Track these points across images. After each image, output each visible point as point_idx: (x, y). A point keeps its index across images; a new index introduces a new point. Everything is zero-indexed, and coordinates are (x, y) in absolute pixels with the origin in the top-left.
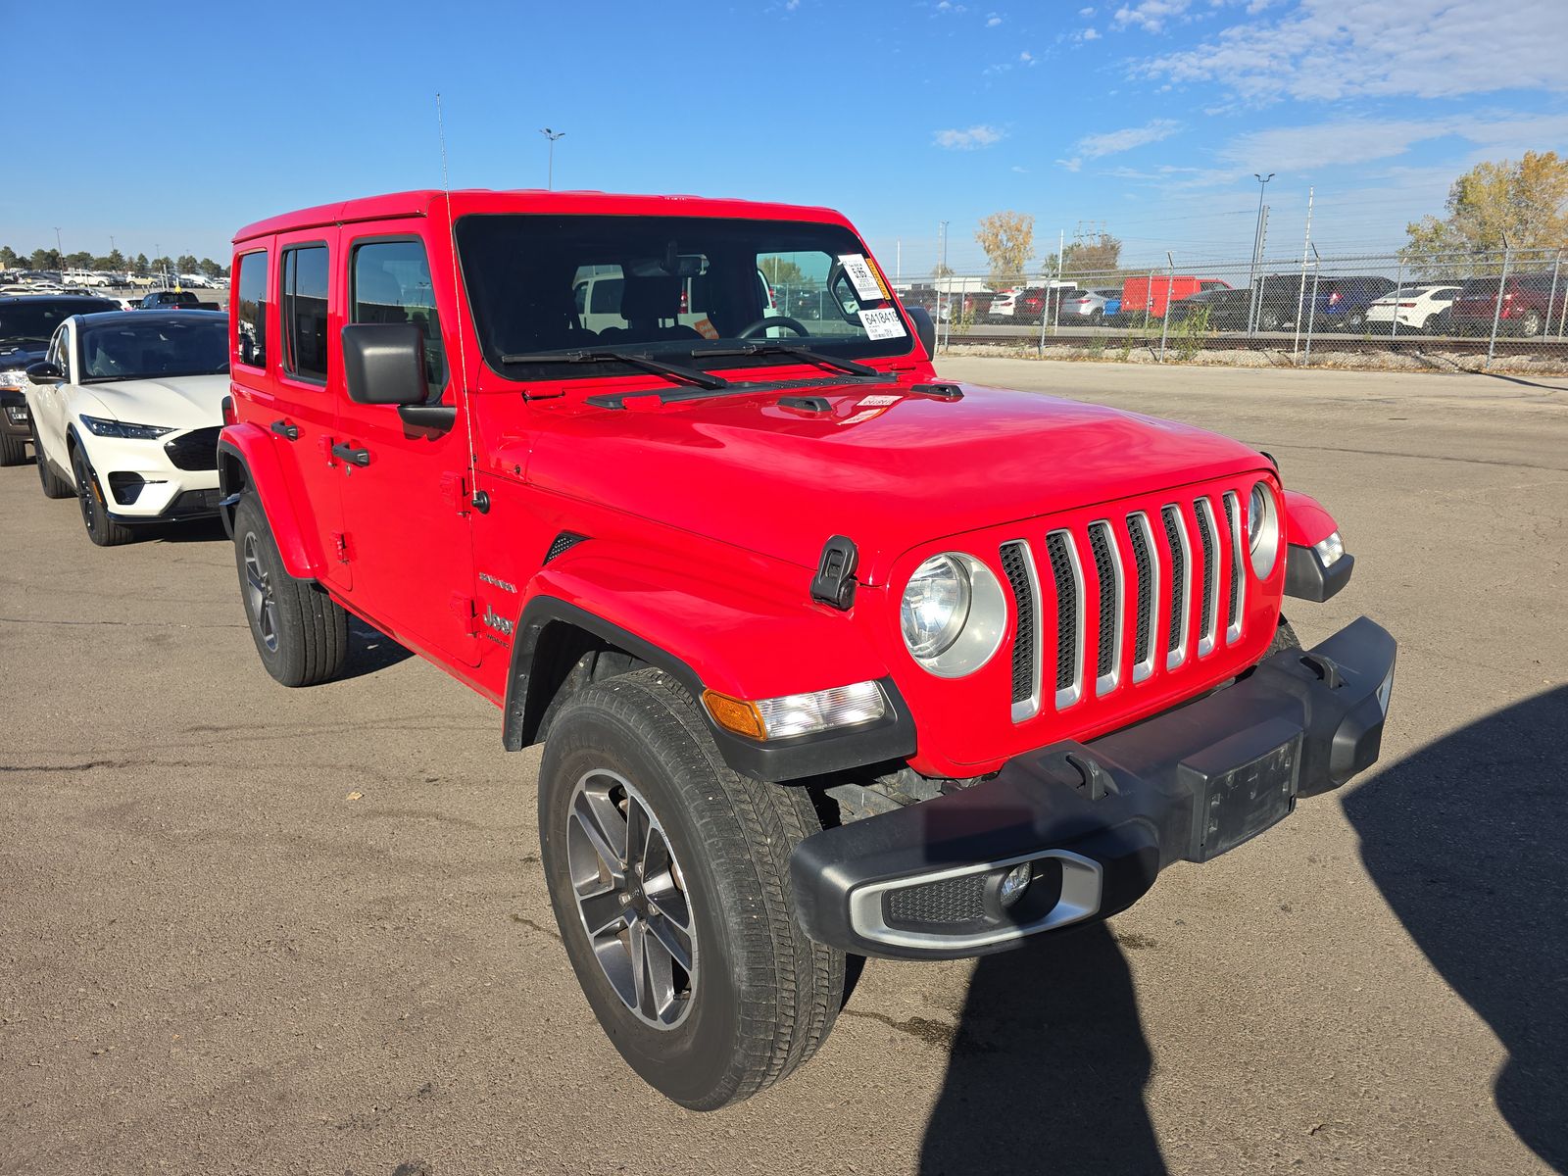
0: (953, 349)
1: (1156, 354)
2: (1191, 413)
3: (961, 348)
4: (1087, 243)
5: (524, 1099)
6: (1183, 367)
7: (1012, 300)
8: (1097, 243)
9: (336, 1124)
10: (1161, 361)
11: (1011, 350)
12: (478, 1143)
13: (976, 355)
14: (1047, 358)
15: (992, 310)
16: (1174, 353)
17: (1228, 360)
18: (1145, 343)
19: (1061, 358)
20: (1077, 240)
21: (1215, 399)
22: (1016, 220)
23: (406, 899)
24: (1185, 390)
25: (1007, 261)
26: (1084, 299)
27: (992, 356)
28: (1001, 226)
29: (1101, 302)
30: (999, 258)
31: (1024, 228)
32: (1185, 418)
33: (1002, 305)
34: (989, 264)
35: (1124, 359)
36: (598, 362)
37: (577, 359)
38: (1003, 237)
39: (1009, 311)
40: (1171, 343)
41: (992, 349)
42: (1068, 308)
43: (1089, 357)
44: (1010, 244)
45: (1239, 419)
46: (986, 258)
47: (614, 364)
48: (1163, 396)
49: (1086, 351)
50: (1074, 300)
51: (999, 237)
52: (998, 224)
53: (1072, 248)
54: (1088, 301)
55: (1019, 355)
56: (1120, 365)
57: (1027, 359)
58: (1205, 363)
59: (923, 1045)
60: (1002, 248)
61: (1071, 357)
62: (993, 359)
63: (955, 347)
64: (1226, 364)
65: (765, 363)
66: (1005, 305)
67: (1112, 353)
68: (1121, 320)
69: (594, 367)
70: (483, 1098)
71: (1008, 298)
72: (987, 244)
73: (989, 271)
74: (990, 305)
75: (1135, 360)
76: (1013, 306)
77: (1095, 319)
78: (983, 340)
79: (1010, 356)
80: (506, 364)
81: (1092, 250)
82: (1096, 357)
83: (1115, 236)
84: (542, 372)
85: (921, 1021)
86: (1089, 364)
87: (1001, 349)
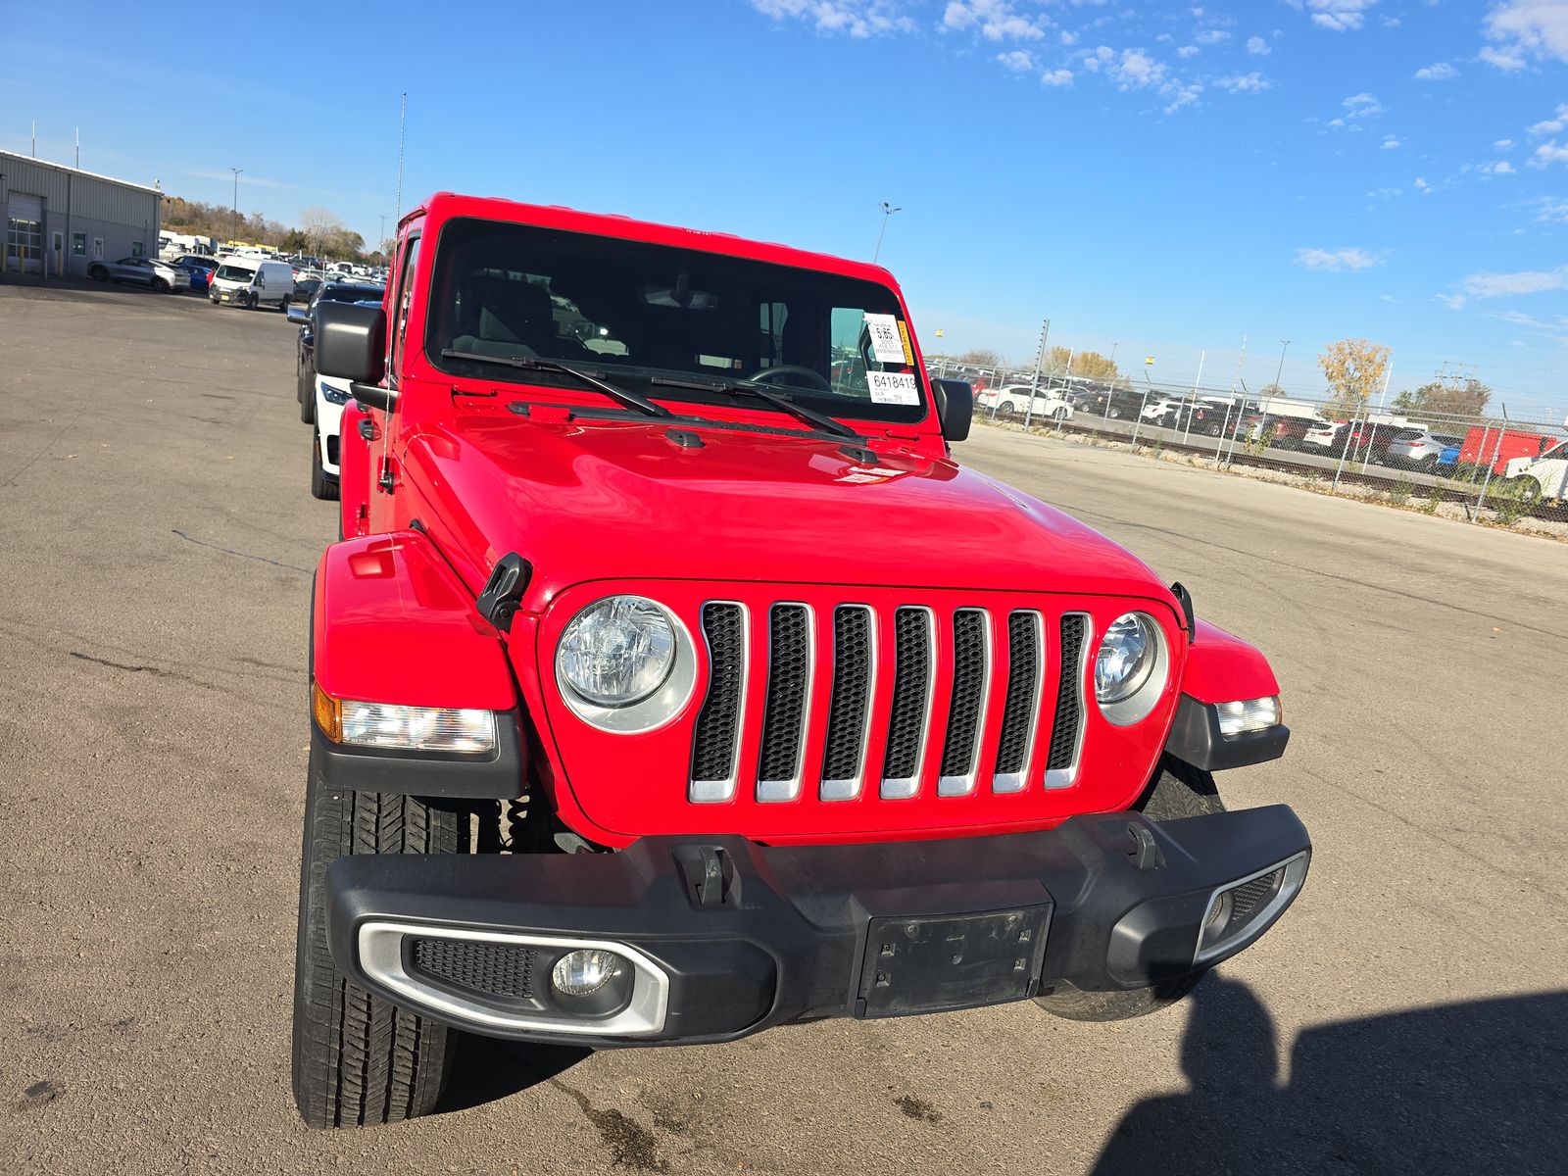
0: (1236, 468)
1: (1472, 512)
2: (1467, 579)
3: (1246, 469)
4: (1449, 385)
5: (194, 1060)
6: (1499, 532)
7: (1333, 430)
8: (1462, 387)
9: (30, 1026)
10: (1473, 521)
11: (1301, 480)
12: (121, 1086)
13: (1257, 478)
14: (1338, 494)
15: (1308, 438)
16: (1493, 514)
17: (1557, 533)
18: (1461, 498)
19: (1354, 497)
20: (1438, 381)
21: (1508, 570)
22: (1369, 350)
23: (269, 850)
24: (1480, 555)
25: (1351, 391)
26: (1417, 442)
27: (1276, 482)
28: (1351, 354)
29: (1437, 448)
30: (1342, 387)
31: (1378, 359)
32: (1454, 583)
33: (1320, 434)
34: (1328, 391)
35: (1429, 511)
36: (542, 371)
37: (520, 364)
38: (1350, 365)
39: (1327, 441)
40: (1491, 503)
41: (1281, 475)
42: (1395, 449)
43: (1388, 501)
44: (1357, 374)
45: (1521, 596)
46: (1327, 384)
47: (560, 376)
48: (1447, 556)
49: (1386, 495)
50: (1405, 442)
51: (1346, 365)
52: (1347, 351)
53: (1430, 389)
54: (1422, 445)
55: (1307, 486)
56: (1421, 516)
57: (1314, 491)
58: (1527, 532)
59: (599, 1140)
60: (1348, 377)
61: (1366, 498)
62: (1274, 486)
63: (1238, 466)
64: (1554, 537)
65: (735, 404)
66: (1324, 434)
67: (1415, 501)
68: (1448, 471)
69: (538, 375)
70: (163, 1046)
71: (1329, 427)
72: (1330, 370)
73: (1329, 397)
74: (1306, 432)
75: (1444, 514)
76: (1333, 437)
77: (1426, 465)
78: (1272, 464)
79: (1297, 486)
80: (446, 357)
81: (1453, 396)
82: (1397, 504)
83: (1485, 382)
84: (480, 371)
85: (619, 1115)
86: (1385, 509)
87: (1289, 477)
